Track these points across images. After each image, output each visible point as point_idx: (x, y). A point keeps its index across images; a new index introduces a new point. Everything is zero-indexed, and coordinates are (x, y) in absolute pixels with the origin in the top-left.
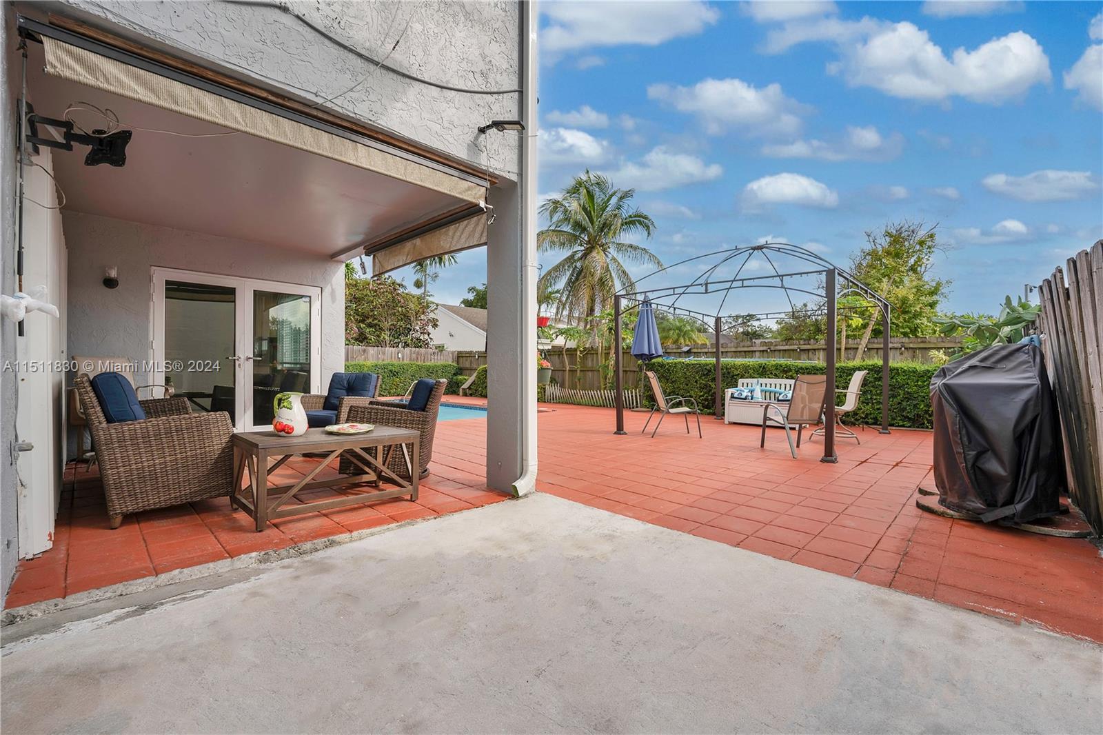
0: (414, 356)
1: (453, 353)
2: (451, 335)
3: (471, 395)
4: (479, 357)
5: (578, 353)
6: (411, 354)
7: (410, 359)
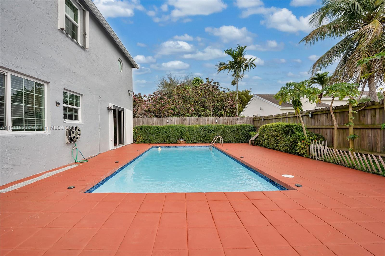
0: (226, 121)
1: (250, 118)
2: (261, 110)
3: (257, 145)
4: (264, 120)
5: (351, 109)
6: (223, 119)
7: (223, 123)
